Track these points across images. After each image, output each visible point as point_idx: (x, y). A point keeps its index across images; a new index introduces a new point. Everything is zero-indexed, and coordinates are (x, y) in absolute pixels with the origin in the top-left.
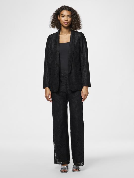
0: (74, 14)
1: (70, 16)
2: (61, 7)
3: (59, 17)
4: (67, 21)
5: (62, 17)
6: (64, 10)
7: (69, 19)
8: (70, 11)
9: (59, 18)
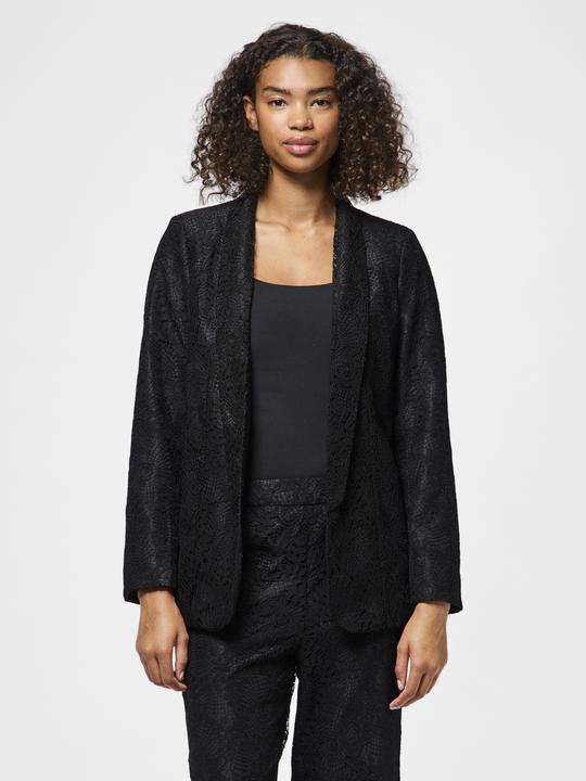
0: (356, 82)
1: (330, 93)
2: (263, 36)
3: (254, 109)
4: (306, 128)
5: (270, 103)
6: (284, 52)
7: (323, 119)
8: (328, 64)
9: (251, 116)
